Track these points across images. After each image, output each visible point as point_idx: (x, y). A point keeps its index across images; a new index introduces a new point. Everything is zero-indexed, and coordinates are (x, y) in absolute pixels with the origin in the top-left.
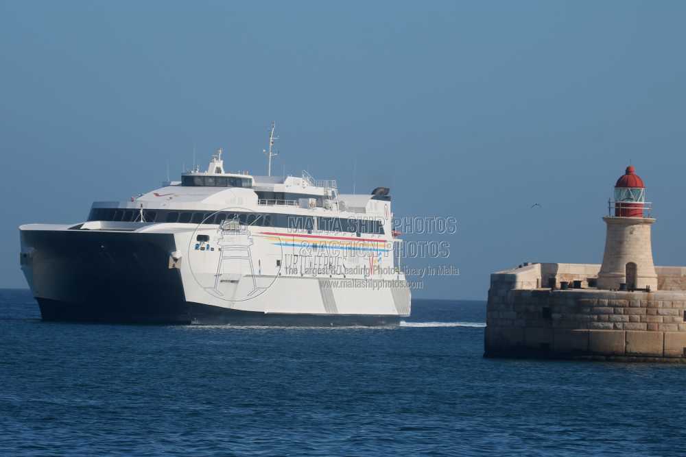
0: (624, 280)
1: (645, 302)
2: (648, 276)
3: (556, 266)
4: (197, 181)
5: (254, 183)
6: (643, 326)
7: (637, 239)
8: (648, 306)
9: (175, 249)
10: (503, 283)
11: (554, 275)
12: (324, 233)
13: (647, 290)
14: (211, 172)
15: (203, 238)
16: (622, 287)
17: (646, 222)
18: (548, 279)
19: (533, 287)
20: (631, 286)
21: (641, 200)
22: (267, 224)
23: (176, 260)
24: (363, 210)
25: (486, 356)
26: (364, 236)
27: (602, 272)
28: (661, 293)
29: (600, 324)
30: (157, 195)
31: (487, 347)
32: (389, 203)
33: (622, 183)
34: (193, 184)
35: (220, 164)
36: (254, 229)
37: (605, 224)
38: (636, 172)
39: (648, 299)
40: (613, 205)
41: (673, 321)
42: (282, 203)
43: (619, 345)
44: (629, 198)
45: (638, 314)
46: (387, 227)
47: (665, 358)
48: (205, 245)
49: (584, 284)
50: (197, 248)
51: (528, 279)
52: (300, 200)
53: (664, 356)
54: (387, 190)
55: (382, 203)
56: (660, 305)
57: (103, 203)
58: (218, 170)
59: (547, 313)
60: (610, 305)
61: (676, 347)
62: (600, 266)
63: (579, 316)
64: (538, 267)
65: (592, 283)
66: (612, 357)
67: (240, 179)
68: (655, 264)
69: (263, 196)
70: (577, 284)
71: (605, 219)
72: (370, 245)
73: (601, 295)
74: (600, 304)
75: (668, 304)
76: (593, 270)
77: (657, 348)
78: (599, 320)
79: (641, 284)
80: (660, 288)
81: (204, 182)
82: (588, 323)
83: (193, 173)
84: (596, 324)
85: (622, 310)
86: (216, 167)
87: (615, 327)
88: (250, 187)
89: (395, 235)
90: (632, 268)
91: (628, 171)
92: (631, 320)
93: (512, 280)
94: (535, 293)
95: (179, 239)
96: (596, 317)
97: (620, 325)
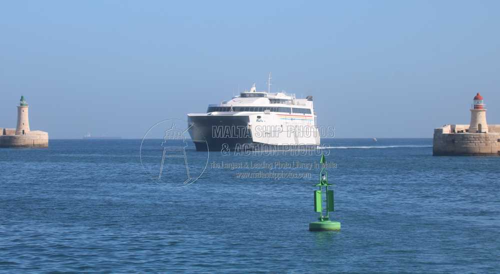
0: (478, 130)
1: (485, 136)
2: (485, 128)
3: (455, 126)
4: (251, 95)
5: (267, 96)
6: (485, 144)
7: (481, 116)
8: (486, 138)
9: (249, 122)
10: (438, 132)
11: (455, 128)
12: (294, 114)
13: (485, 133)
14: (252, 92)
15: (259, 117)
16: (477, 132)
17: (484, 111)
18: (453, 130)
19: (448, 133)
20: (480, 131)
21: (482, 104)
22: (278, 111)
23: (250, 126)
24: (305, 105)
25: (433, 155)
26: (306, 115)
27: (470, 127)
28: (490, 133)
29: (471, 144)
30: (234, 101)
31: (434, 152)
32: (312, 102)
33: (476, 98)
34: (245, 97)
35: (254, 88)
36: (273, 113)
37: (470, 112)
38: (480, 94)
39: (486, 135)
40: (473, 106)
41: (494, 142)
42: (279, 103)
43: (477, 151)
44: (478, 103)
45: (483, 140)
46: (312, 111)
47: (492, 154)
48: (260, 120)
49: (464, 131)
50: (257, 121)
51: (447, 130)
52: (286, 101)
53: (491, 153)
54: (312, 97)
55: (310, 102)
56: (490, 137)
57: (213, 105)
58: (254, 91)
59: (453, 141)
60: (474, 138)
61: (495, 151)
62: (469, 125)
63: (464, 142)
64: (450, 126)
65: (467, 131)
66: (475, 154)
67: (263, 94)
68: (487, 124)
69: (271, 100)
70: (462, 131)
71: (471, 110)
72: (308, 118)
73: (471, 135)
74: (470, 138)
75: (492, 137)
76: (467, 127)
77: (489, 151)
78: (470, 143)
79: (483, 131)
80: (489, 131)
81: (250, 96)
82: (467, 144)
83: (245, 93)
84: (469, 144)
85: (477, 139)
86: (253, 90)
87: (475, 145)
88: (266, 97)
89: (314, 114)
90: (480, 126)
91: (478, 94)
92: (481, 143)
93: (441, 131)
94: (449, 135)
95: (251, 118)
96: (469, 142)
97: (477, 144)
